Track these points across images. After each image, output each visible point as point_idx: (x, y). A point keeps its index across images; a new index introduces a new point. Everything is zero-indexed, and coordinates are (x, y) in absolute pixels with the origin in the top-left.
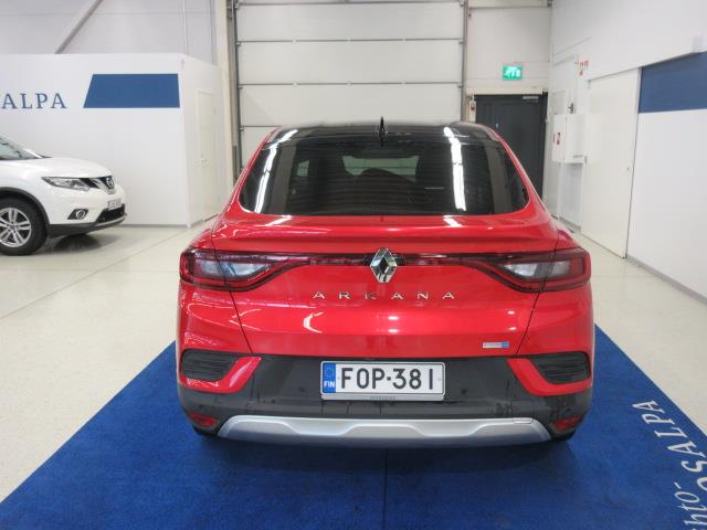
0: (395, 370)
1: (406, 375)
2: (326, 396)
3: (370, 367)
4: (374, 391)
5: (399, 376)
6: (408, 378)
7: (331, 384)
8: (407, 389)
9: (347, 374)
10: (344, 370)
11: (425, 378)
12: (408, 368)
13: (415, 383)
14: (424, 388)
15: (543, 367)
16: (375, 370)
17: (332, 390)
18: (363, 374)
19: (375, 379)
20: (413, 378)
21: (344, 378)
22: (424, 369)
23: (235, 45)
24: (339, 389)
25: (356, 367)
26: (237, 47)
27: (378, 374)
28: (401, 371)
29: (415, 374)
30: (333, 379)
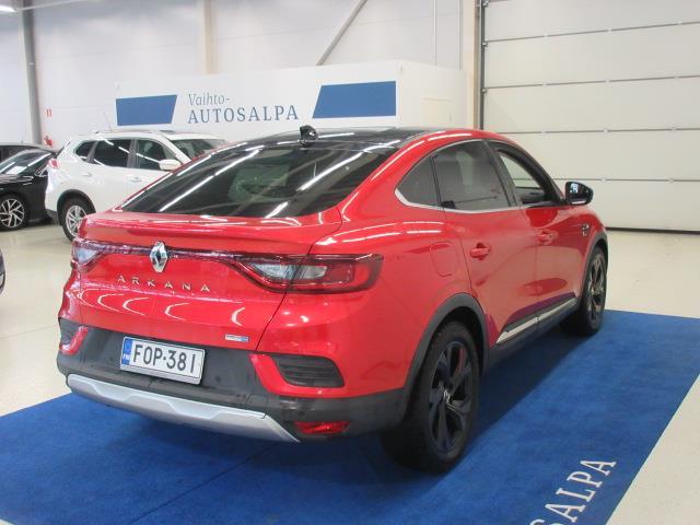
0: (170, 351)
1: (177, 357)
2: (123, 367)
3: (154, 346)
4: (154, 367)
5: (172, 358)
6: (177, 360)
7: (127, 357)
8: (175, 370)
9: (139, 350)
10: (137, 346)
11: (188, 362)
12: (179, 350)
13: (182, 365)
14: (187, 372)
15: (285, 367)
16: (157, 349)
17: (127, 362)
18: (148, 351)
19: (156, 357)
20: (181, 361)
21: (137, 353)
22: (189, 353)
23: (482, 46)
24: (131, 363)
25: (145, 344)
26: (483, 47)
27: (158, 354)
28: (174, 353)
29: (183, 357)
30: (129, 353)
